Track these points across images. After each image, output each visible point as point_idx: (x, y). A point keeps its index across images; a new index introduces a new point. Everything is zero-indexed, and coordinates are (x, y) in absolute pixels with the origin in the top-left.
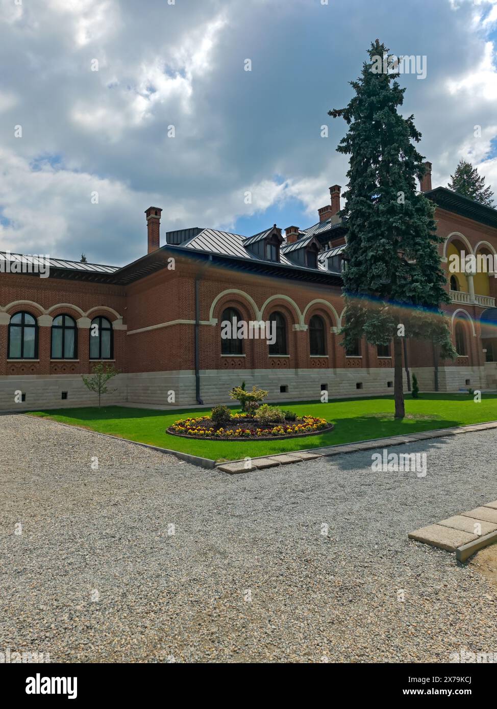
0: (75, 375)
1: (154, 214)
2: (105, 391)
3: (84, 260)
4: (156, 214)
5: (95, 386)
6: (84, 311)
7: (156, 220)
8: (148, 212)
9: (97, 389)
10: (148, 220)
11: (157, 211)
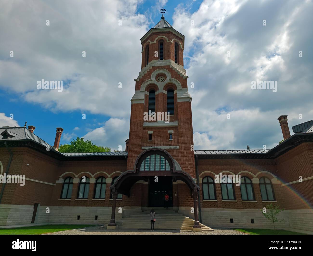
0: (256, 210)
1: (283, 120)
2: (277, 220)
3: (248, 149)
4: (284, 119)
5: (270, 217)
6: (255, 175)
7: (285, 122)
8: (280, 119)
9: (272, 219)
10: (280, 123)
11: (285, 117)
